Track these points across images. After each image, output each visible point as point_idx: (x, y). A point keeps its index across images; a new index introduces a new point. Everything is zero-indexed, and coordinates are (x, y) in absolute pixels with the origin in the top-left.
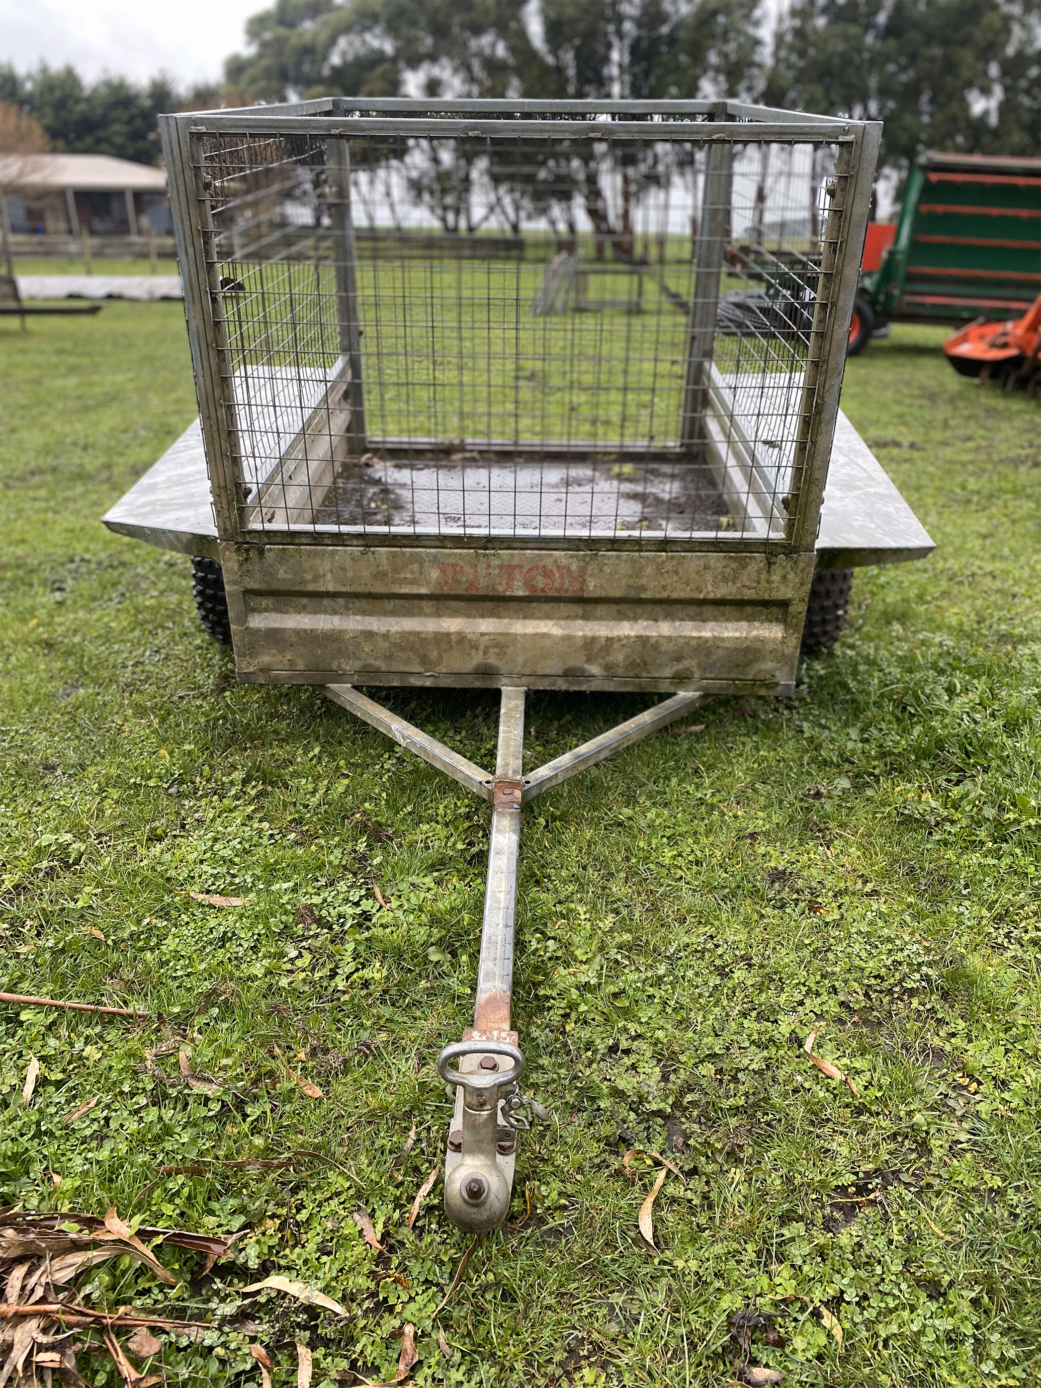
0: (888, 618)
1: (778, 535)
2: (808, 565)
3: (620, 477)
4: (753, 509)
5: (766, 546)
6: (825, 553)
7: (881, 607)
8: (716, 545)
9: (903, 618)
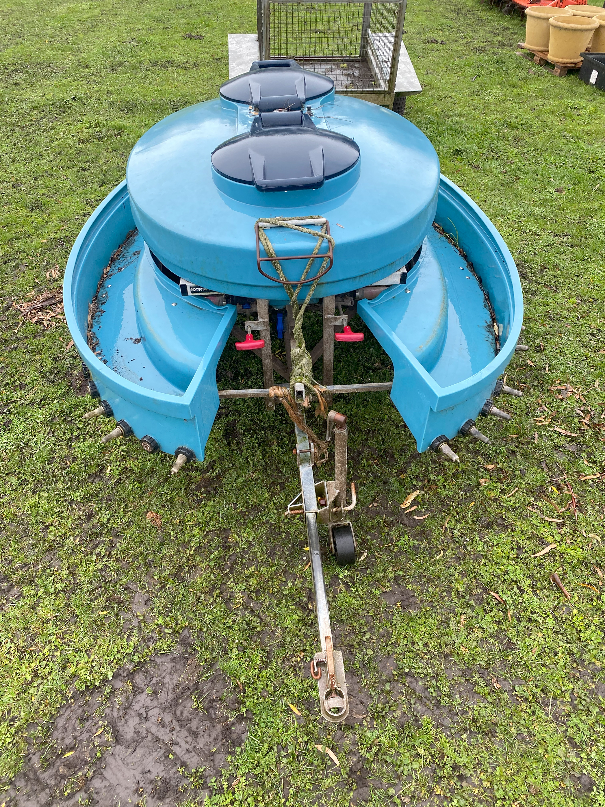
0: (417, 111)
1: (386, 89)
2: (393, 96)
3: (343, 68)
4: (382, 83)
5: (384, 92)
6: (398, 94)
7: (416, 108)
8: (373, 92)
9: (421, 111)
